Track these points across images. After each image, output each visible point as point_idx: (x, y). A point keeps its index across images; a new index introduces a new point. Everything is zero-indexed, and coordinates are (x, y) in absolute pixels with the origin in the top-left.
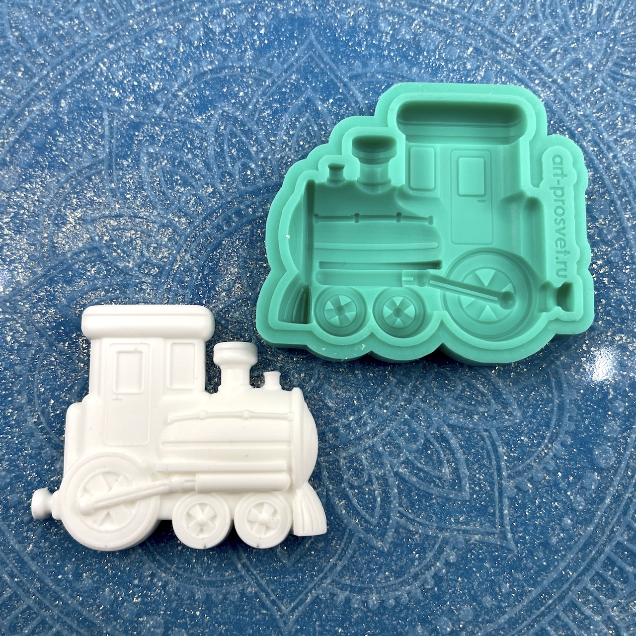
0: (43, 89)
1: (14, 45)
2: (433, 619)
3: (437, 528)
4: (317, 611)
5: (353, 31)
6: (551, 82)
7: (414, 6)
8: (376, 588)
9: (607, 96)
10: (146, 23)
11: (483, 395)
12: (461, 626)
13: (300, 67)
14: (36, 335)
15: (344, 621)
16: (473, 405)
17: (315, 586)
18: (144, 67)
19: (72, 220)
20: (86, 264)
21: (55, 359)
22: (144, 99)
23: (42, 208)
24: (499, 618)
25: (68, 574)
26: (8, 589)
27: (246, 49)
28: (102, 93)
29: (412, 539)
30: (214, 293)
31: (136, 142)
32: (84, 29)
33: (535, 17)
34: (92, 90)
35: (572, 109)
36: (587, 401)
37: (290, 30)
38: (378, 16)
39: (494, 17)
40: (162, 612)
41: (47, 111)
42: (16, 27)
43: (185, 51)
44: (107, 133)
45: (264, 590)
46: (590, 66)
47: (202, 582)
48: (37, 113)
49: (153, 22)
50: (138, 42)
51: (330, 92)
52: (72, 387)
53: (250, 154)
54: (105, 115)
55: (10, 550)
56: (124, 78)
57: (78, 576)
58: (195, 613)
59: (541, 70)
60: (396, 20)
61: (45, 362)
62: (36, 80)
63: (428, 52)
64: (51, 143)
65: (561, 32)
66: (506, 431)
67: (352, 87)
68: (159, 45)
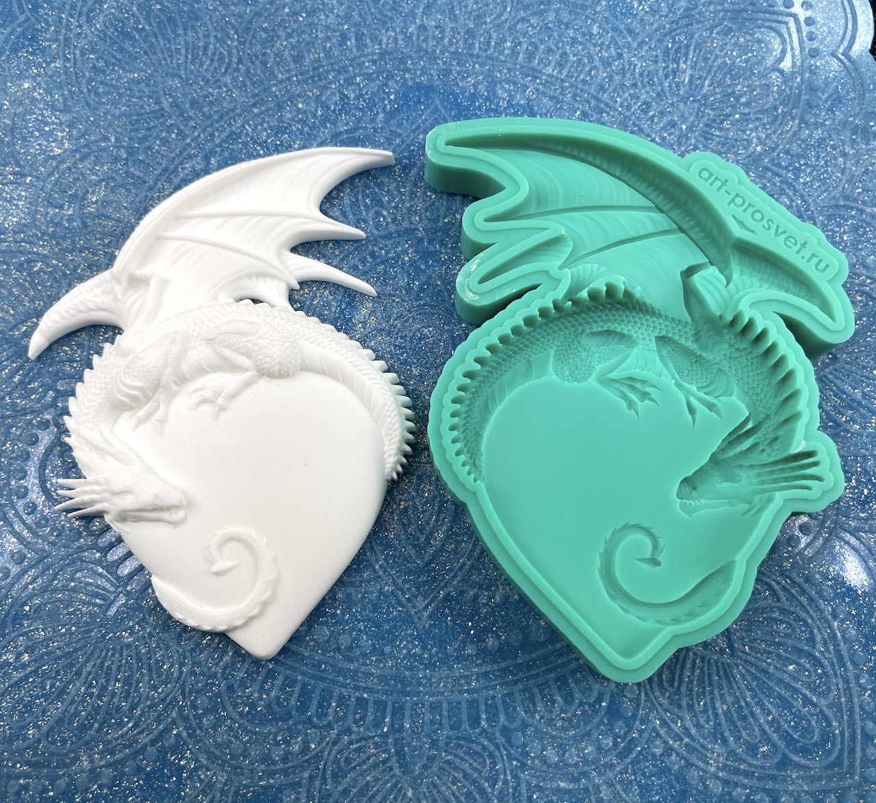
0: (195, 148)
1: (168, 110)
5: (473, 97)
7: (527, 77)
8: (502, 585)
10: (287, 90)
13: (426, 128)
17: (446, 584)
18: (286, 128)
27: (378, 113)
28: (248, 152)
30: (350, 324)
32: (231, 96)
33: (635, 85)
37: (417, 96)
38: (495, 85)
39: (599, 85)
42: (169, 94)
43: (322, 114)
45: (399, 589)
46: (684, 127)
47: (343, 582)
49: (294, 89)
50: (280, 107)
53: (383, 203)
56: (268, 137)
58: (335, 613)
60: (512, 88)
62: (188, 141)
65: (658, 97)
68: (299, 109)
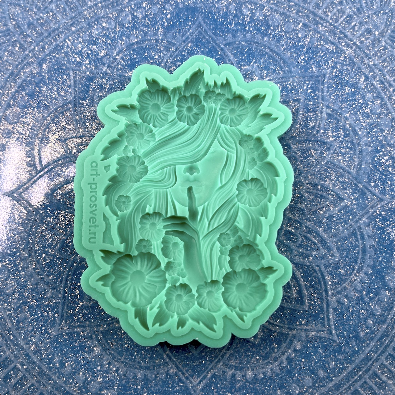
0: (32, 57)
1: (13, 30)
2: (287, 385)
3: (288, 328)
4: (214, 383)
5: (226, 15)
6: (352, 44)
8: (251, 367)
9: (388, 52)
10: (95, 13)
11: (315, 244)
12: (305, 389)
13: (193, 38)
14: (33, 213)
15: (231, 388)
16: (309, 250)
17: (212, 367)
18: (94, 41)
19: (52, 141)
20: (62, 167)
21: (45, 228)
22: (95, 62)
23: (34, 134)
24: (329, 384)
25: (56, 363)
26: (20, 373)
27: (159, 28)
28: (69, 59)
29: (272, 335)
31: (91, 89)
32: (56, 19)
33: (341, 3)
34: (62, 57)
35: (366, 61)
36: (380, 246)
37: (186, 15)
38: (242, 4)
39: (315, 3)
40: (116, 387)
41: (35, 72)
42: (13, 19)
43: (120, 30)
44: (72, 84)
45: (181, 371)
46: (377, 33)
47: (142, 368)
48: (29, 73)
49: (99, 12)
50: (90, 25)
51: (213, 54)
52: (56, 245)
54: (71, 73)
55: (20, 348)
56: (82, 49)
57: (62, 365)
58: (137, 387)
59: (346, 36)
60: (253, 7)
61: (39, 230)
62: (27, 52)
63: (274, 27)
64: (38, 92)
65: (358, 12)
66: (330, 266)
67: (226, 51)
68: (104, 27)
